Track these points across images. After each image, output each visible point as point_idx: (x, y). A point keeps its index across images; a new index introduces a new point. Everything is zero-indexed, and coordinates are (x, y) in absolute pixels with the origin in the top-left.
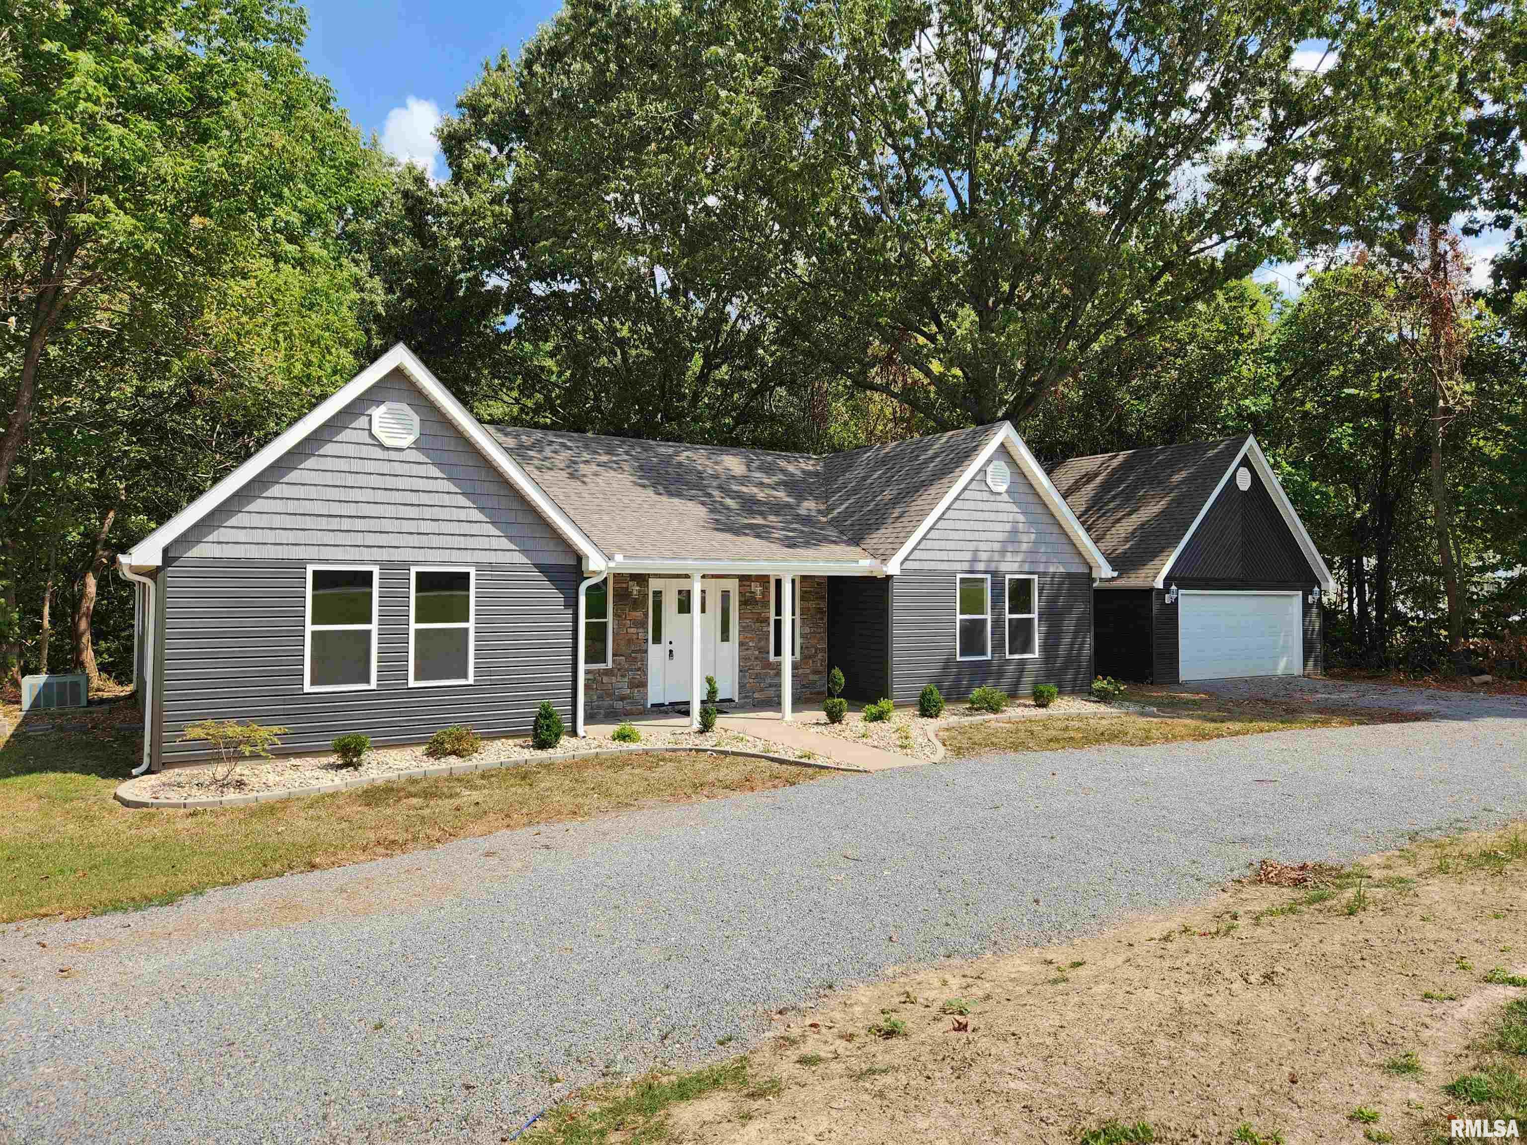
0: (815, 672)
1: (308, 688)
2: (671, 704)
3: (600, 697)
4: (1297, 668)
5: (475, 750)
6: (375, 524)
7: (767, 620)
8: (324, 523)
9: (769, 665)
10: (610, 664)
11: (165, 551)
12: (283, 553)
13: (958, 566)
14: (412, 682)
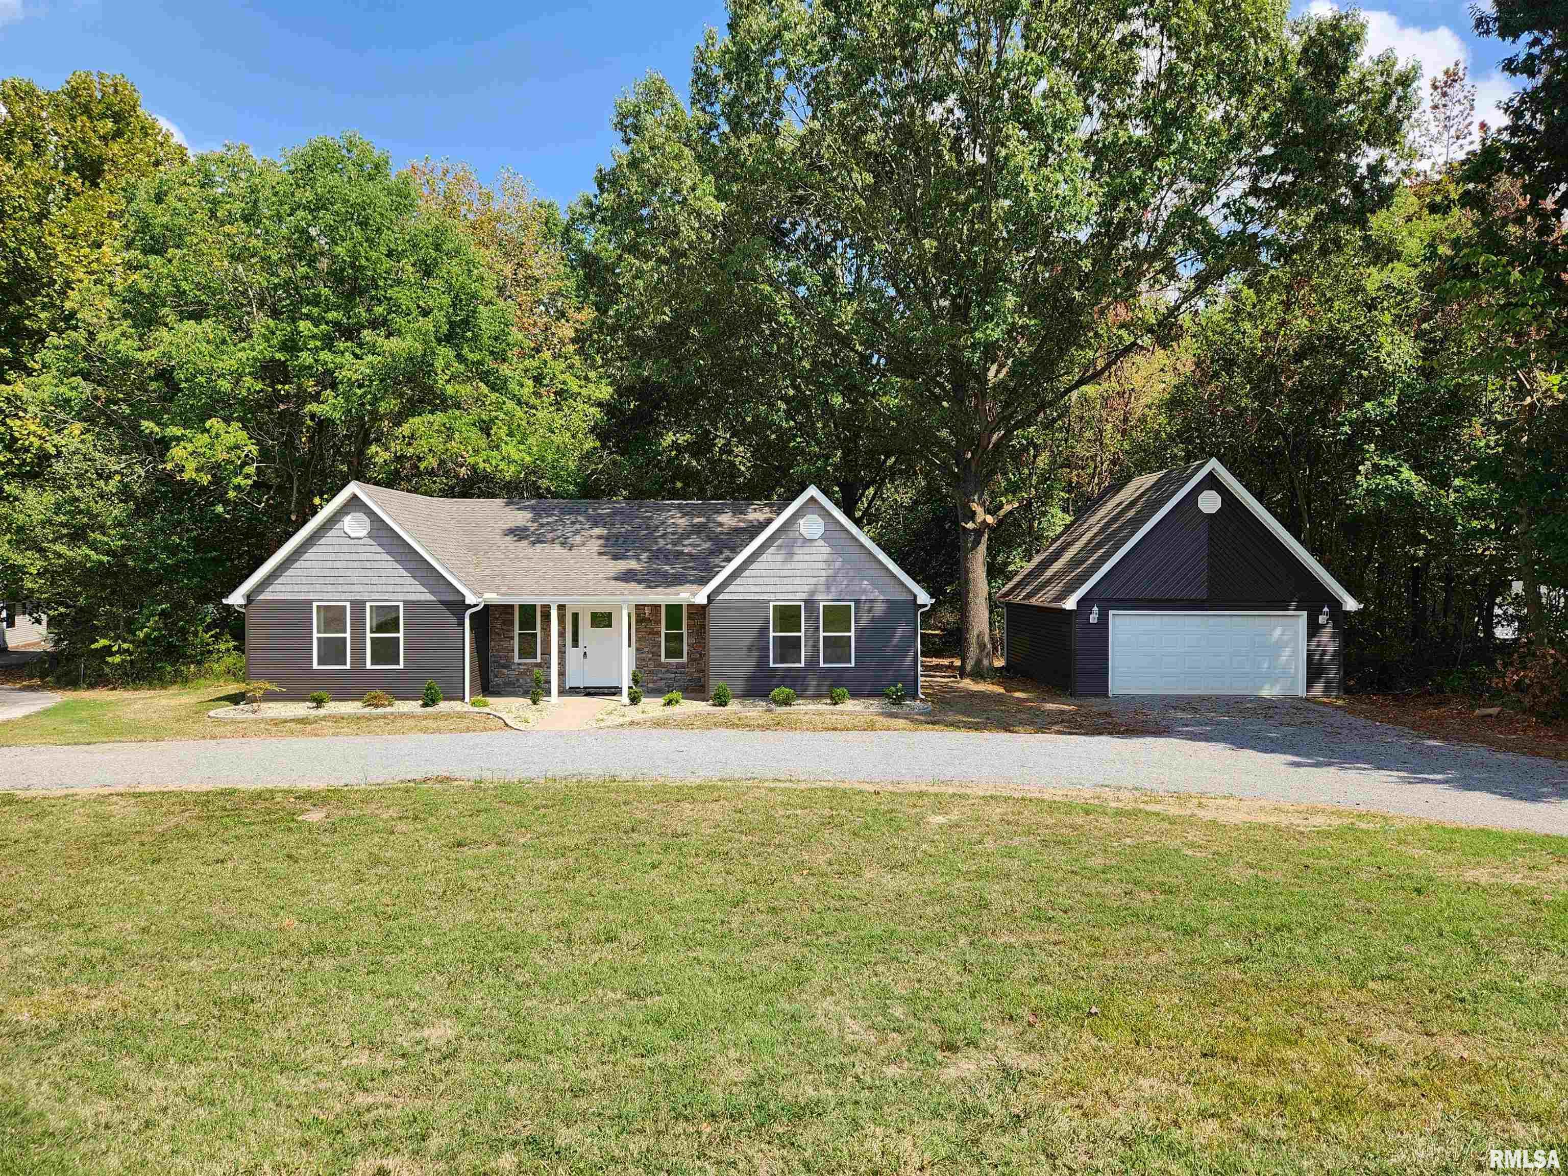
0: (700, 671)
1: (316, 667)
2: (585, 688)
4: (1300, 692)
5: (391, 705)
6: (348, 580)
7: (659, 633)
8: (321, 580)
9: (660, 665)
10: (539, 660)
11: (248, 597)
12: (302, 597)
13: (772, 597)
14: (369, 666)
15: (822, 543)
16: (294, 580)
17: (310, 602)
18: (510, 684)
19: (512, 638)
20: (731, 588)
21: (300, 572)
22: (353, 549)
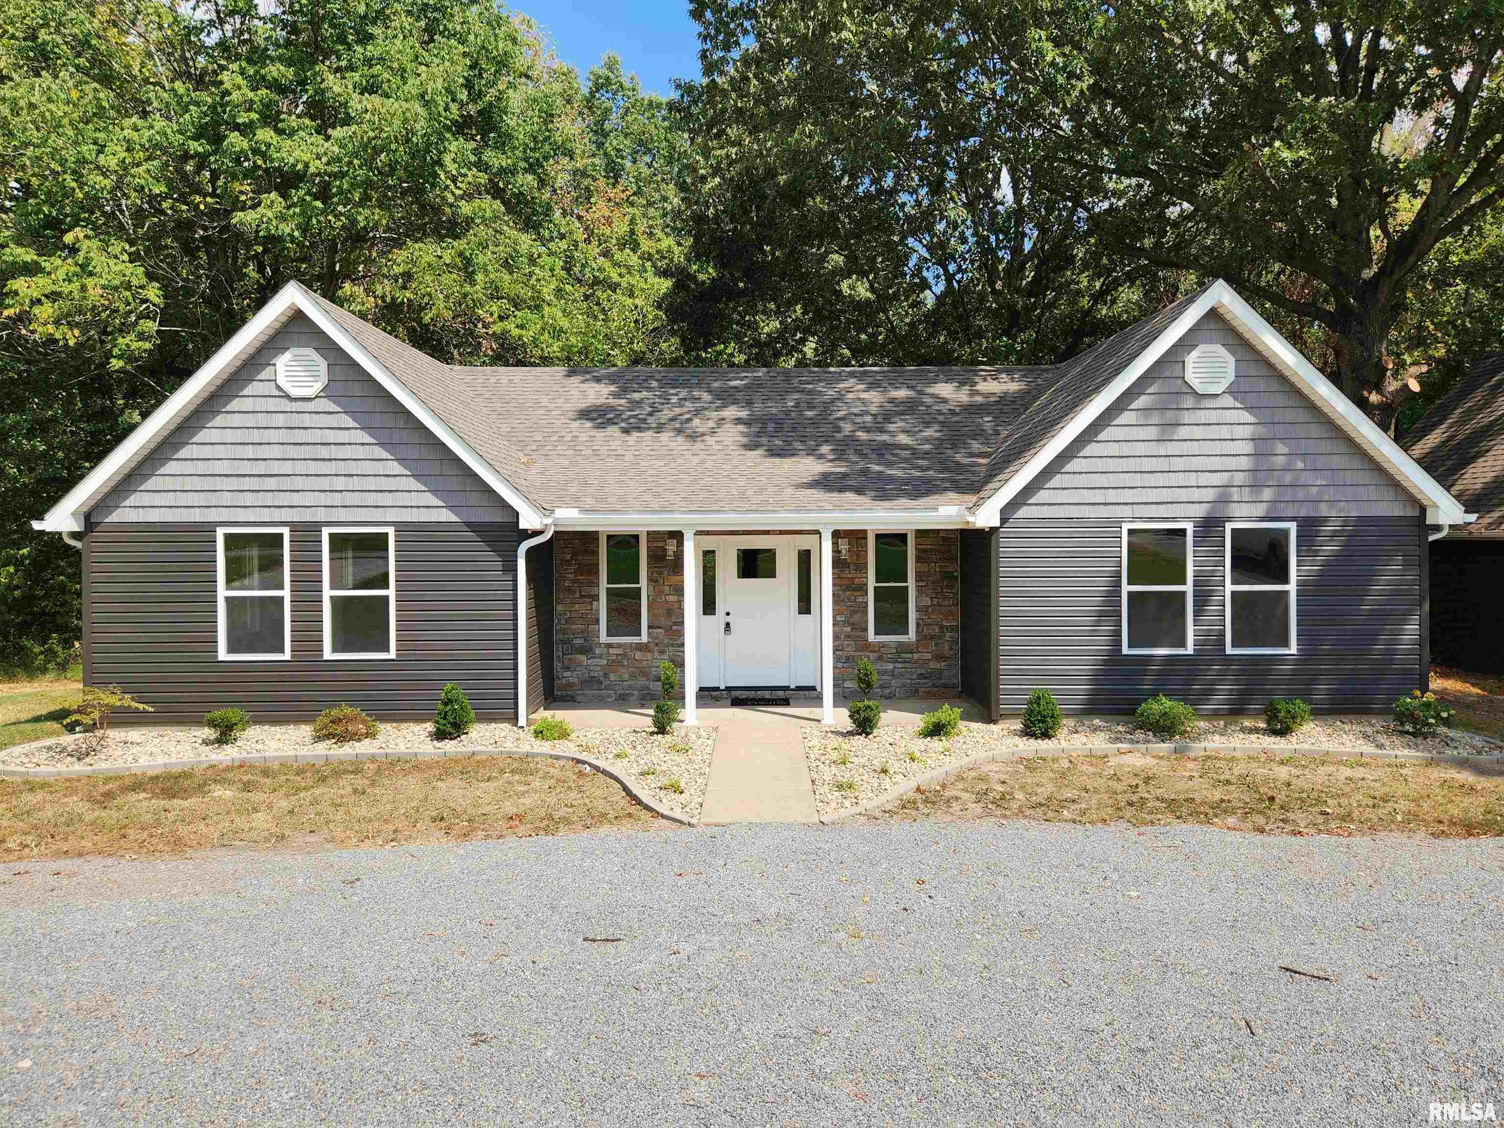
0: (940, 658)
1: (222, 656)
2: (728, 689)
3: (632, 676)
5: (371, 734)
6: (286, 483)
7: (863, 588)
8: (233, 484)
9: (866, 646)
10: (644, 638)
11: (88, 517)
12: (196, 516)
13: (1126, 511)
14: (328, 654)
15: (1228, 401)
16: (178, 483)
17: (210, 528)
18: (591, 682)
19: (596, 598)
20: (1042, 496)
21: (189, 468)
22: (295, 420)
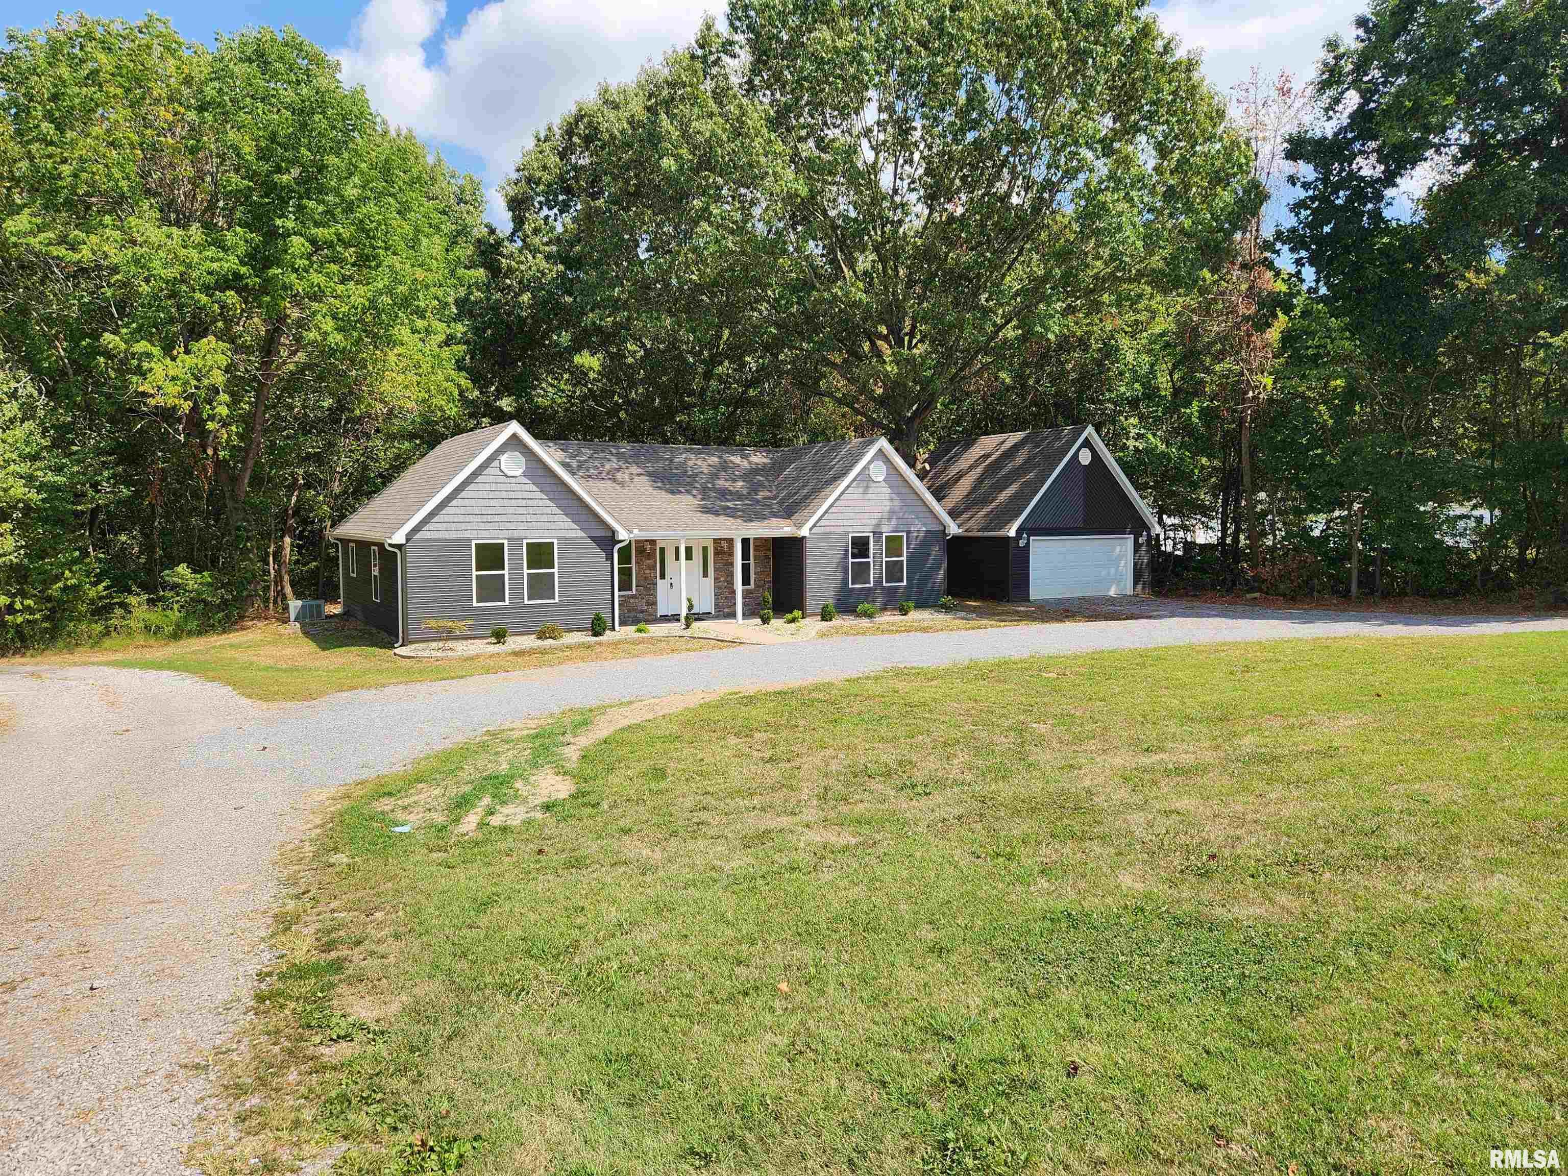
1: (475, 604)
2: (669, 616)
3: (629, 610)
4: (1129, 591)
5: (563, 637)
6: (505, 518)
7: (732, 564)
8: (479, 518)
9: (734, 592)
10: (634, 592)
11: (406, 536)
12: (460, 535)
13: (850, 529)
14: (526, 601)
15: (883, 484)
17: (470, 540)
20: (821, 522)
21: (458, 511)
